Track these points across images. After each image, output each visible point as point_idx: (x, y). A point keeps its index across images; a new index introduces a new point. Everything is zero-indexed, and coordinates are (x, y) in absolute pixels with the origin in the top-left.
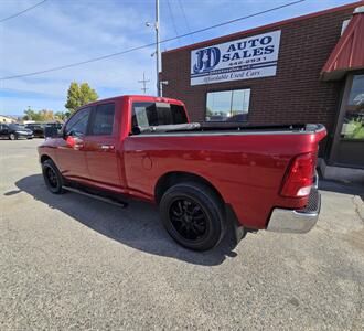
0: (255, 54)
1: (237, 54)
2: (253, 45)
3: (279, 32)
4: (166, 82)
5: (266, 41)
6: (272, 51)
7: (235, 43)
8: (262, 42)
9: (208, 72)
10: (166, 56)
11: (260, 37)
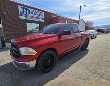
0: (39, 15)
3: (43, 12)
6: (43, 16)
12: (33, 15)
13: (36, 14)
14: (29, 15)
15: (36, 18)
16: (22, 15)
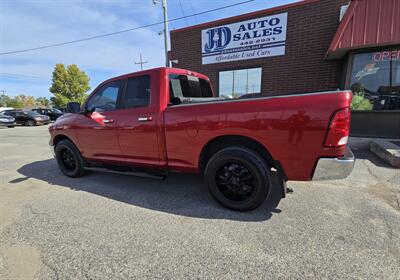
0: (265, 35)
1: (247, 34)
2: (263, 26)
3: (286, 14)
4: (176, 61)
5: (274, 22)
6: (280, 32)
7: (245, 23)
8: (271, 23)
9: (219, 51)
10: (175, 35)
11: (269, 18)
12: (240, 41)
13: (251, 34)
15: (251, 48)
16: (208, 53)
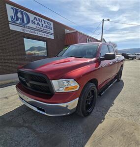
0: (46, 27)
1: (39, 23)
2: (45, 23)
5: (49, 24)
6: (52, 29)
9: (23, 25)
11: (47, 21)
12: (36, 25)
13: (41, 25)
14: (29, 25)
15: (41, 31)
16: (14, 23)
